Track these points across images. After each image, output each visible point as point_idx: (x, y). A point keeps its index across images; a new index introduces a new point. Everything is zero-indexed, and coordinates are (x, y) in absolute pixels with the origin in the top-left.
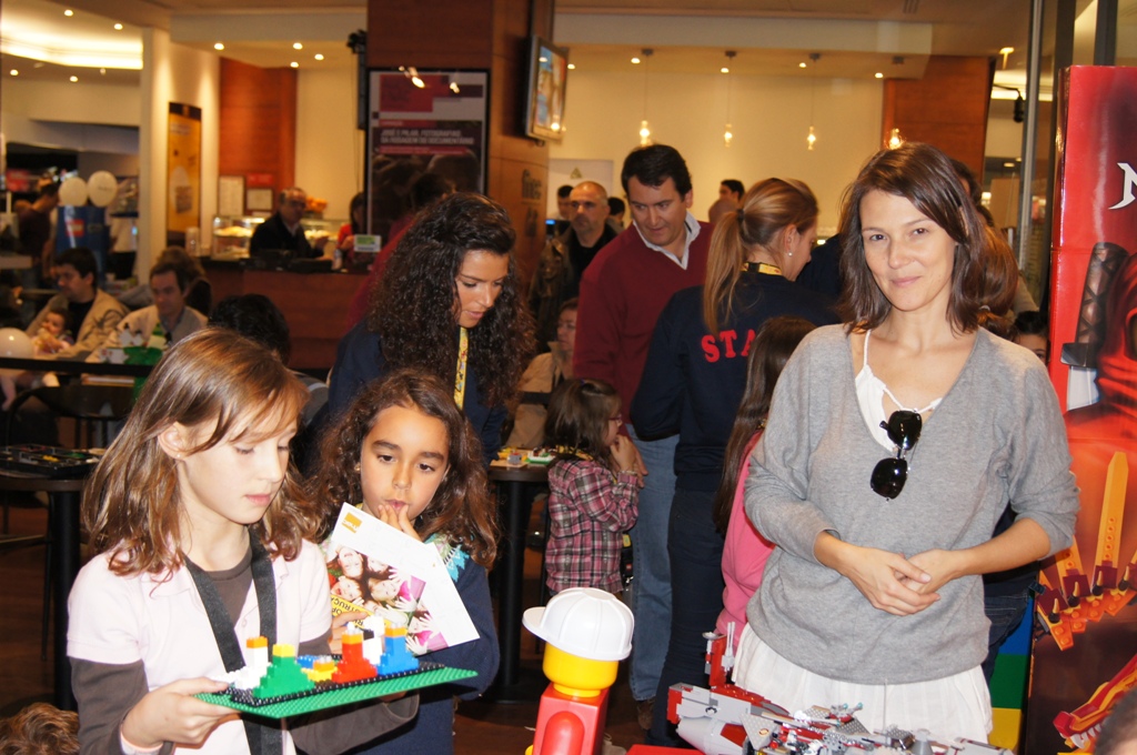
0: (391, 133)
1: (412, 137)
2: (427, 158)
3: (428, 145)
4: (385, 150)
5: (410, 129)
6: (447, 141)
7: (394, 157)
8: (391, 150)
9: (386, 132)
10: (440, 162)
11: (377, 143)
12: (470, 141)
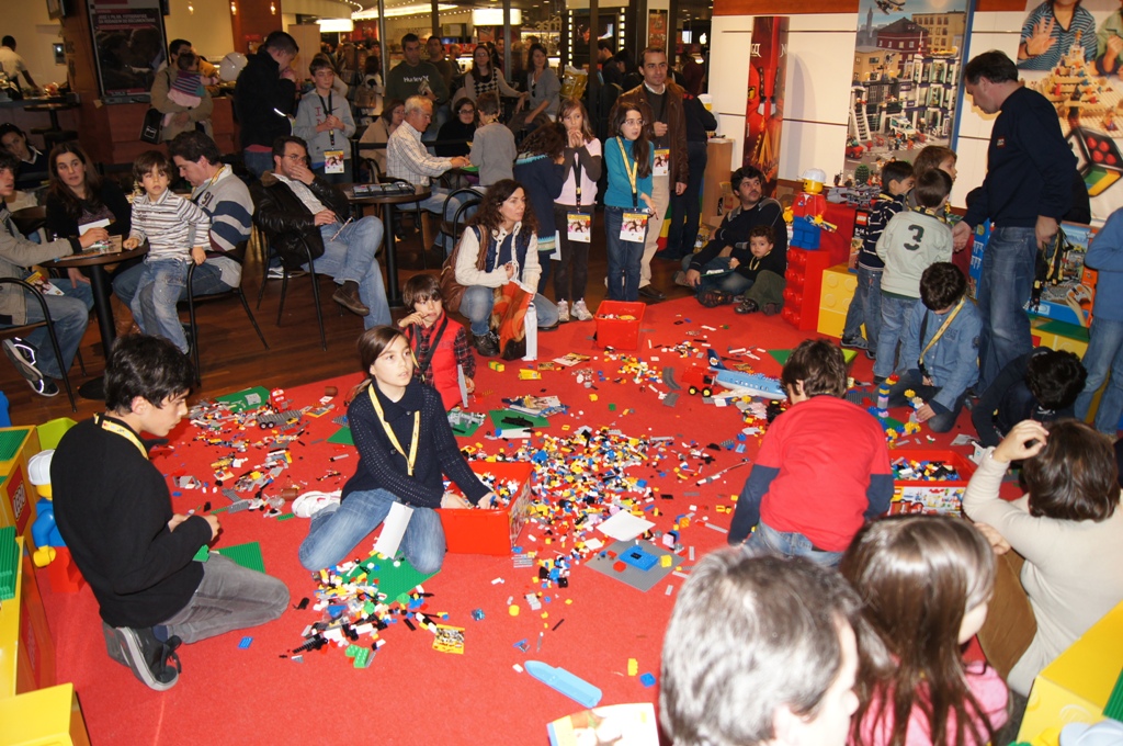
0: (104, 17)
1: (118, 19)
2: (129, 31)
3: (128, 23)
4: (102, 28)
5: (115, 14)
6: (140, 21)
7: (109, 31)
8: (106, 28)
9: (100, 17)
10: (136, 33)
11: (96, 24)
12: (153, 20)
